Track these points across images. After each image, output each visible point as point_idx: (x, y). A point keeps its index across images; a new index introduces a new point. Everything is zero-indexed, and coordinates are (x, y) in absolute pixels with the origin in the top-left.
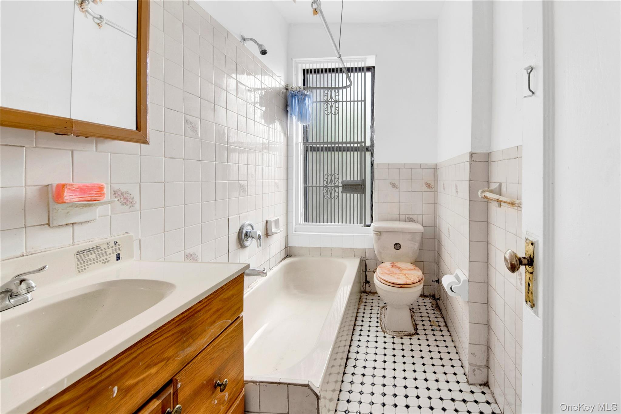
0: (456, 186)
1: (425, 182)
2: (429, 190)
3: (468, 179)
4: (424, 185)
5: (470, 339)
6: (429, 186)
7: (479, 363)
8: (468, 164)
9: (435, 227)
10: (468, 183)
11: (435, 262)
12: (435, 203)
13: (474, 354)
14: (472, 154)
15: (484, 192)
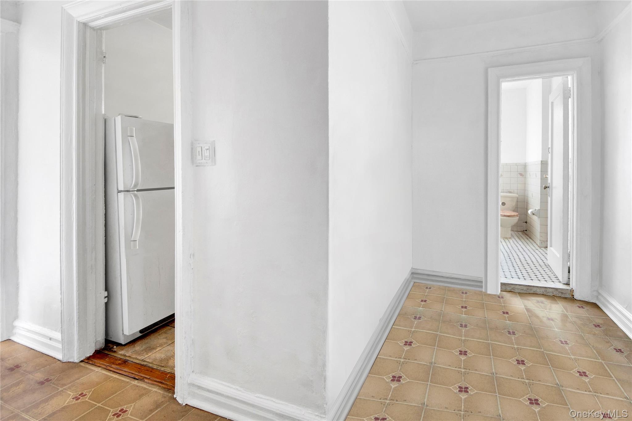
0: (536, 174)
1: (519, 172)
2: (521, 177)
3: (540, 171)
4: (518, 174)
5: (540, 231)
6: (521, 175)
7: (544, 240)
8: (540, 165)
9: (525, 196)
10: (540, 172)
11: (524, 214)
12: (525, 184)
13: (541, 236)
14: (542, 161)
15: (546, 175)
